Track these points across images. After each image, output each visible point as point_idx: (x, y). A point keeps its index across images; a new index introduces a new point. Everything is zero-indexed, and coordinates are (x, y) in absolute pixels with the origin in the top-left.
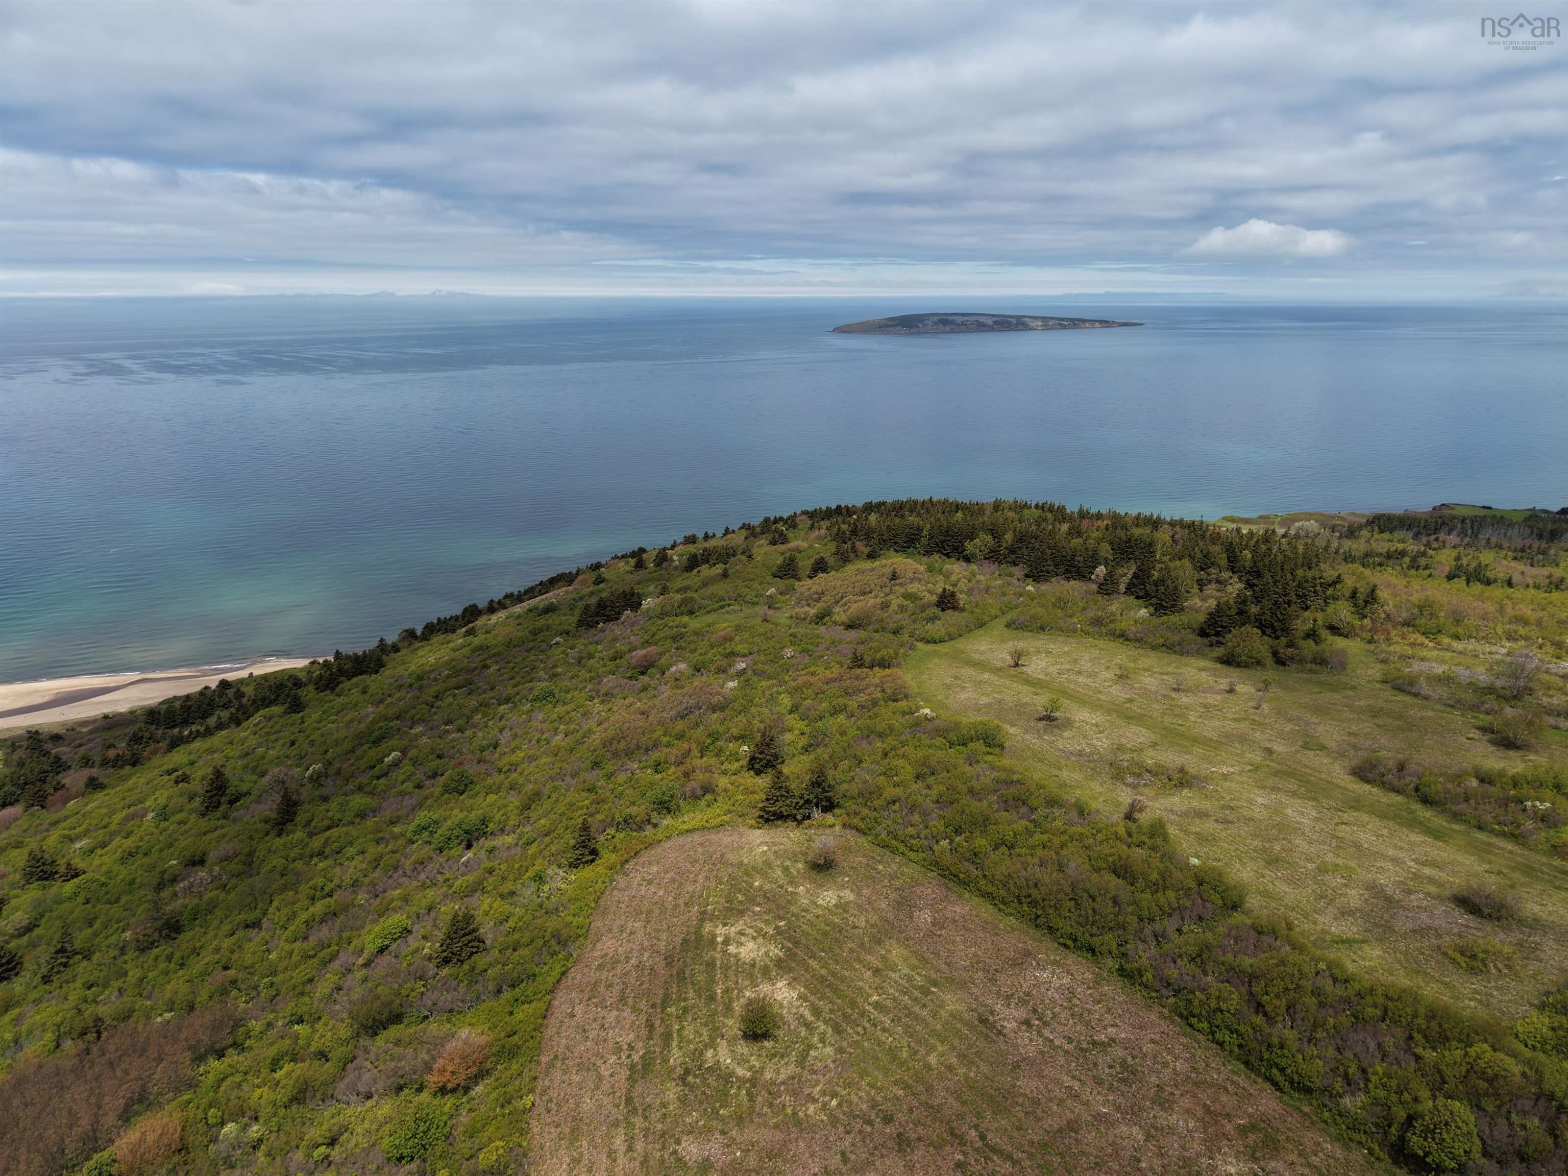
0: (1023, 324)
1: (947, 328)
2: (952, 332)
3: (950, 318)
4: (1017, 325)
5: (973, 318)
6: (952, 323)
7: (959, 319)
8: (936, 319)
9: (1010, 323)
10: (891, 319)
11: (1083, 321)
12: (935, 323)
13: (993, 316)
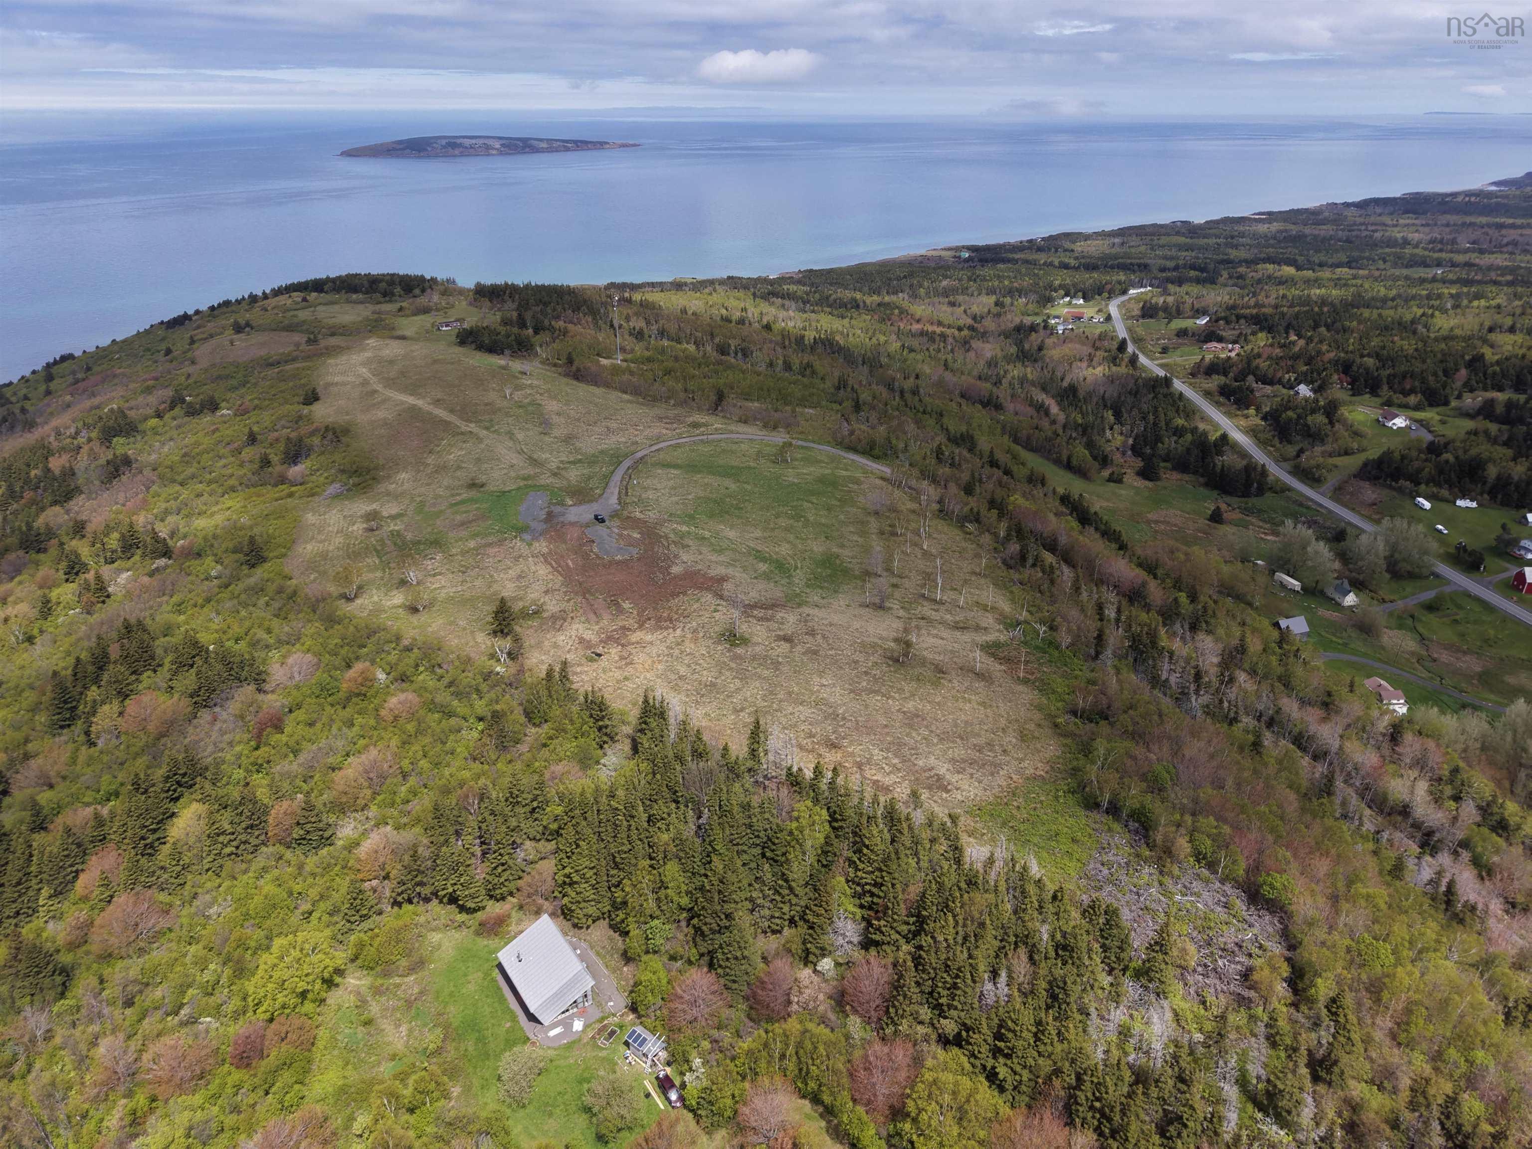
0: (530, 146)
1: (457, 152)
2: (462, 155)
3: (458, 141)
4: (524, 148)
5: (481, 141)
6: (460, 145)
7: (467, 142)
8: (444, 142)
9: (516, 146)
10: (400, 142)
11: (586, 143)
12: (444, 147)
13: (500, 138)
